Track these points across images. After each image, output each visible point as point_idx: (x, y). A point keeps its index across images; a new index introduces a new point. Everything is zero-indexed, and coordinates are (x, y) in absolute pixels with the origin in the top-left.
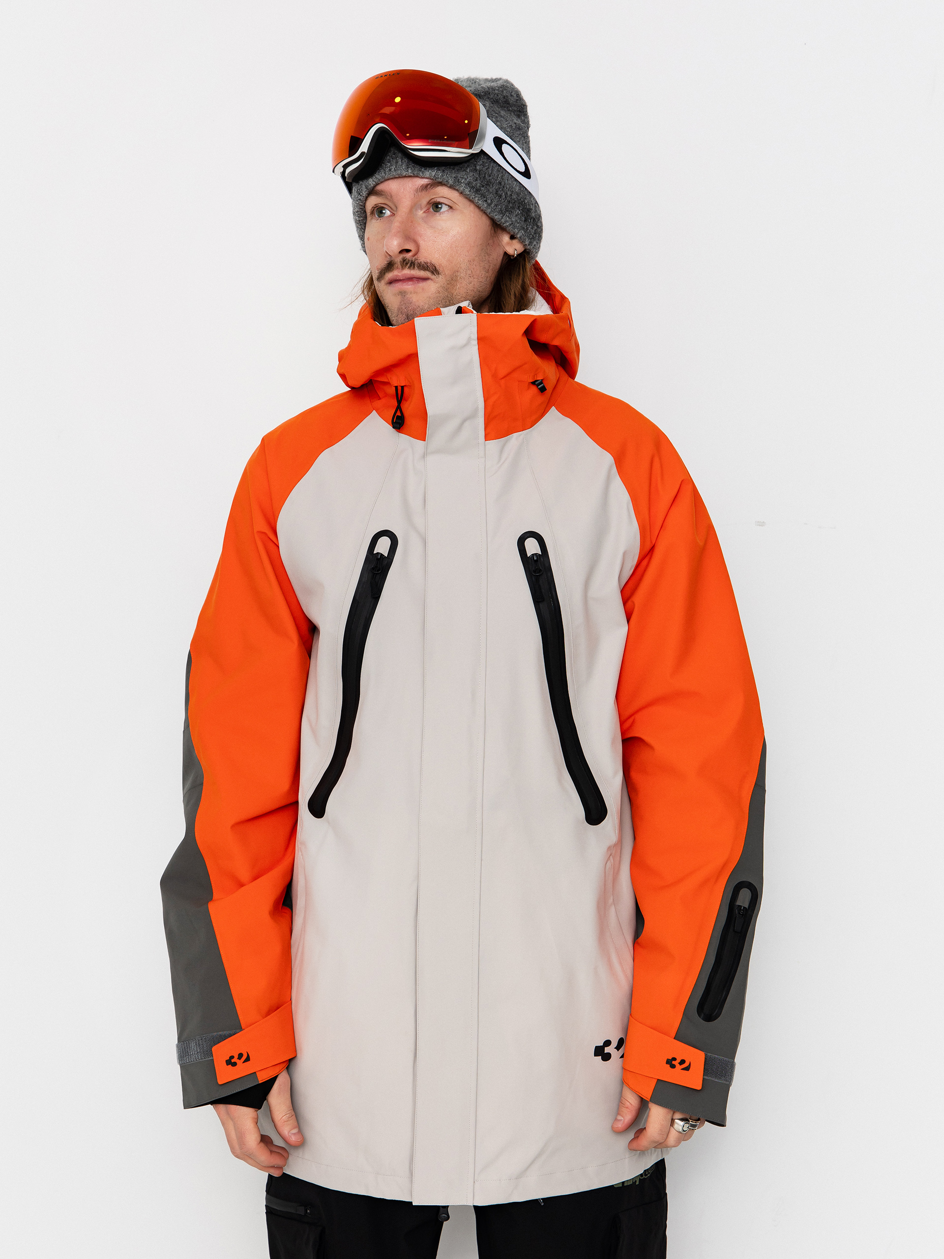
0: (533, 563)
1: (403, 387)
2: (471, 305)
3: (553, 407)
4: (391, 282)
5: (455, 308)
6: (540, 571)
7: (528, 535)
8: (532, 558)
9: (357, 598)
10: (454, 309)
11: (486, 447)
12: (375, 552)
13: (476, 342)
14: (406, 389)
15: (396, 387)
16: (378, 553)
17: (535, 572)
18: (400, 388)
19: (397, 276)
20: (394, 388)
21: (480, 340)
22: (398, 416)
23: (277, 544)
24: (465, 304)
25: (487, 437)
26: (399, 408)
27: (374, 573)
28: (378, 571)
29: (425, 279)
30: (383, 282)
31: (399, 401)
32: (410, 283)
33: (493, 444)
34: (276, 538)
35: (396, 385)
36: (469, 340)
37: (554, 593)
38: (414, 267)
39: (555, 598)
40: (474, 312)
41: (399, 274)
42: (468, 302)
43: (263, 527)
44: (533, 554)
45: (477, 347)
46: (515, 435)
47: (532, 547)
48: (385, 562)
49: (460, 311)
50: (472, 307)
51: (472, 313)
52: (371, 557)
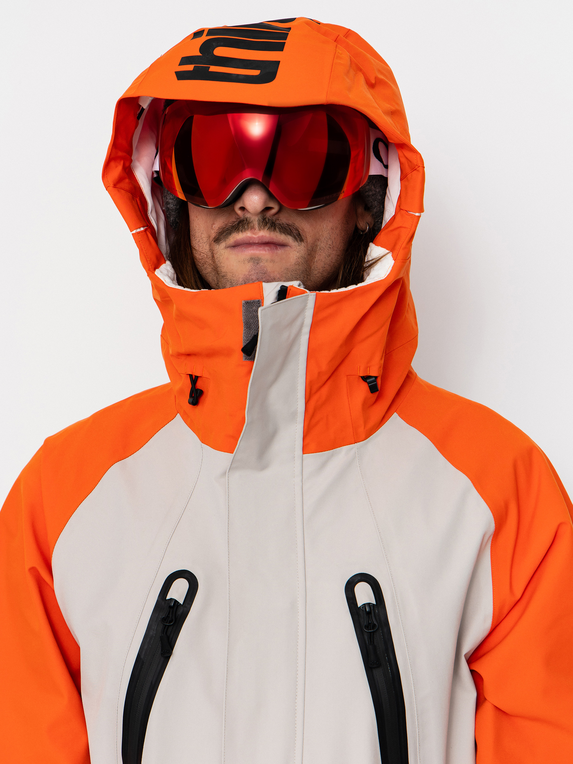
0: (365, 615)
3: (395, 415)
4: (236, 246)
6: (374, 626)
7: (359, 578)
8: (364, 609)
9: (142, 657)
11: (304, 462)
12: (168, 598)
16: (171, 599)
17: (367, 627)
19: (251, 238)
25: (306, 450)
27: (166, 626)
28: (170, 622)
29: (283, 245)
30: (223, 245)
32: (267, 248)
33: (313, 459)
37: (391, 656)
38: (275, 229)
39: (393, 662)
41: (254, 236)
43: (37, 562)
44: (364, 604)
46: (345, 448)
47: (364, 594)
48: (180, 611)
52: (163, 603)
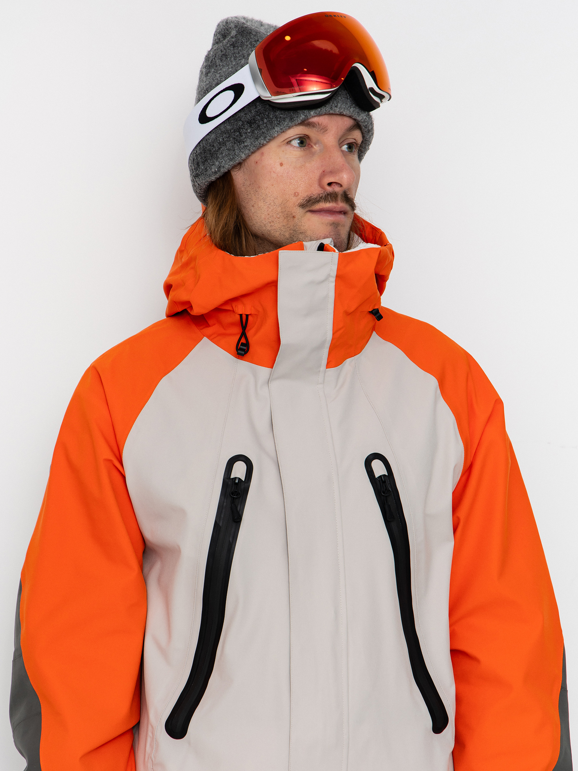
0: (381, 484)
1: (247, 316)
2: (333, 243)
3: (374, 333)
5: (317, 244)
6: (389, 491)
7: (374, 457)
8: (380, 479)
9: (218, 524)
10: (315, 246)
11: (326, 376)
12: (232, 477)
13: (333, 279)
14: (250, 318)
15: (241, 315)
17: (384, 492)
18: (244, 317)
20: (238, 317)
21: (339, 277)
22: (242, 343)
23: (124, 474)
24: (327, 242)
25: (328, 366)
26: (244, 334)
27: (233, 498)
28: (237, 495)
31: (244, 327)
34: (122, 469)
35: (241, 313)
36: (329, 276)
40: (337, 251)
42: (331, 239)
43: (108, 454)
44: (380, 476)
45: (334, 284)
46: (348, 360)
47: (379, 469)
48: (243, 486)
49: (322, 248)
50: (333, 245)
51: (334, 251)
52: (229, 481)
